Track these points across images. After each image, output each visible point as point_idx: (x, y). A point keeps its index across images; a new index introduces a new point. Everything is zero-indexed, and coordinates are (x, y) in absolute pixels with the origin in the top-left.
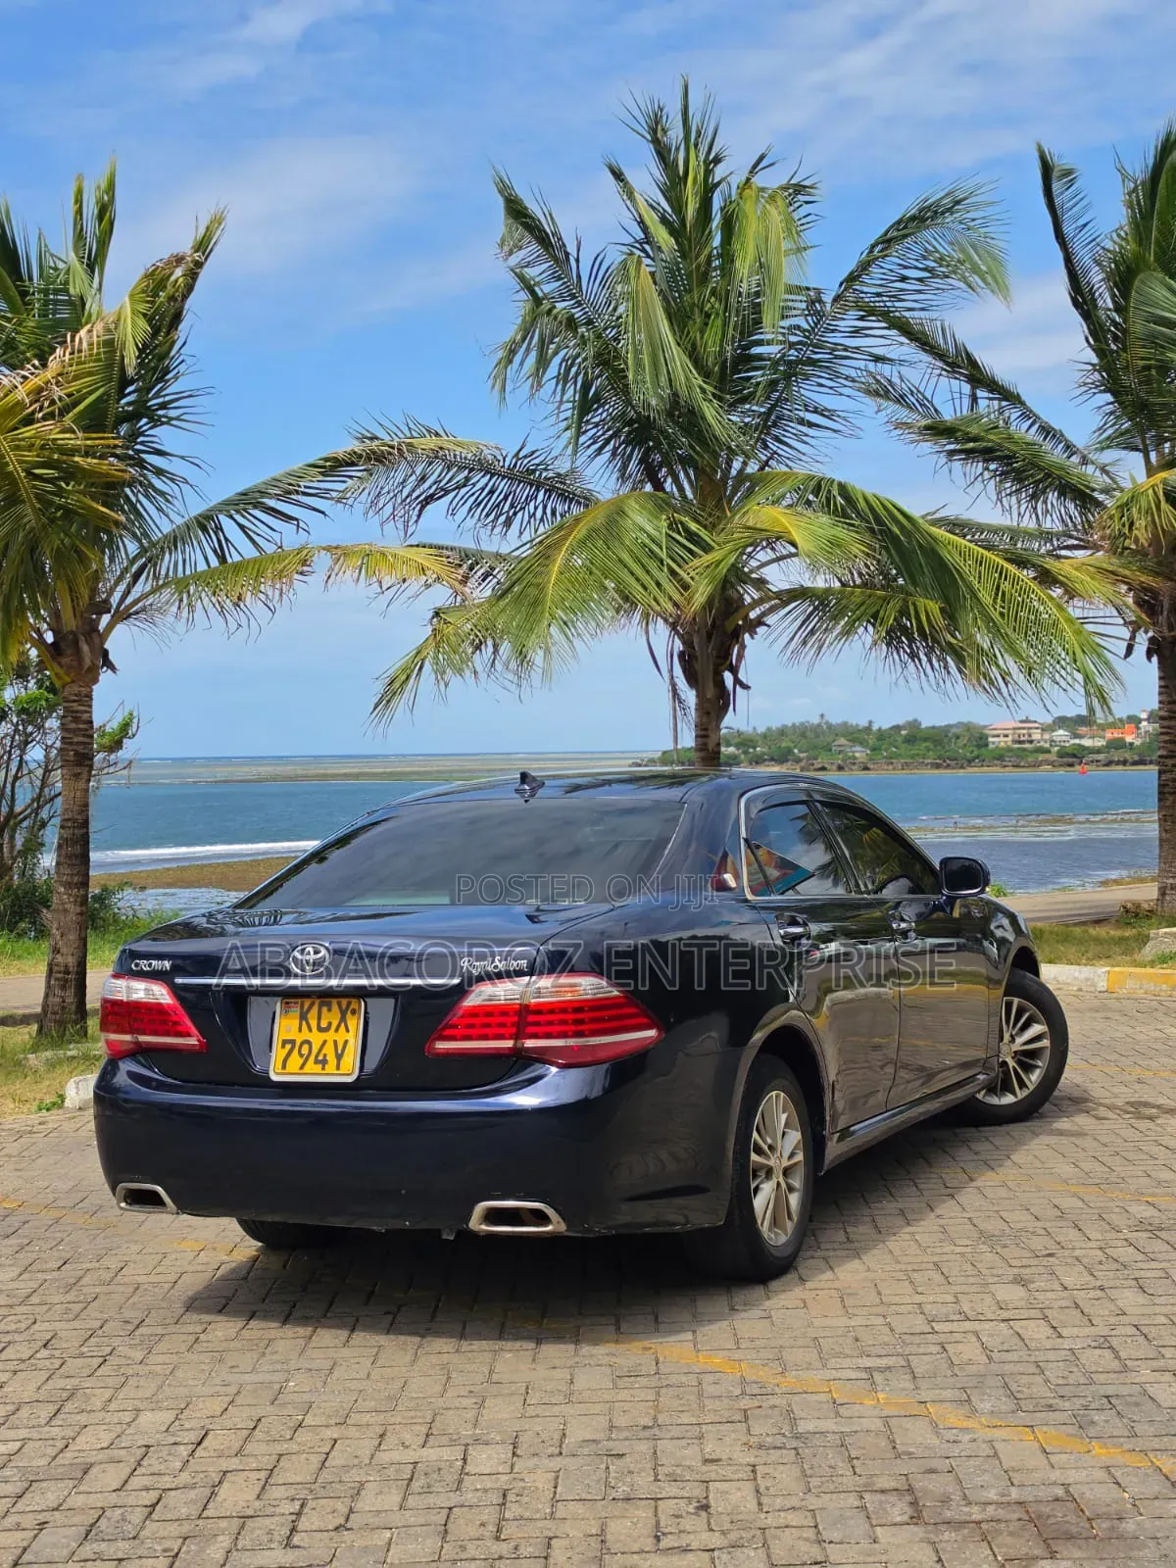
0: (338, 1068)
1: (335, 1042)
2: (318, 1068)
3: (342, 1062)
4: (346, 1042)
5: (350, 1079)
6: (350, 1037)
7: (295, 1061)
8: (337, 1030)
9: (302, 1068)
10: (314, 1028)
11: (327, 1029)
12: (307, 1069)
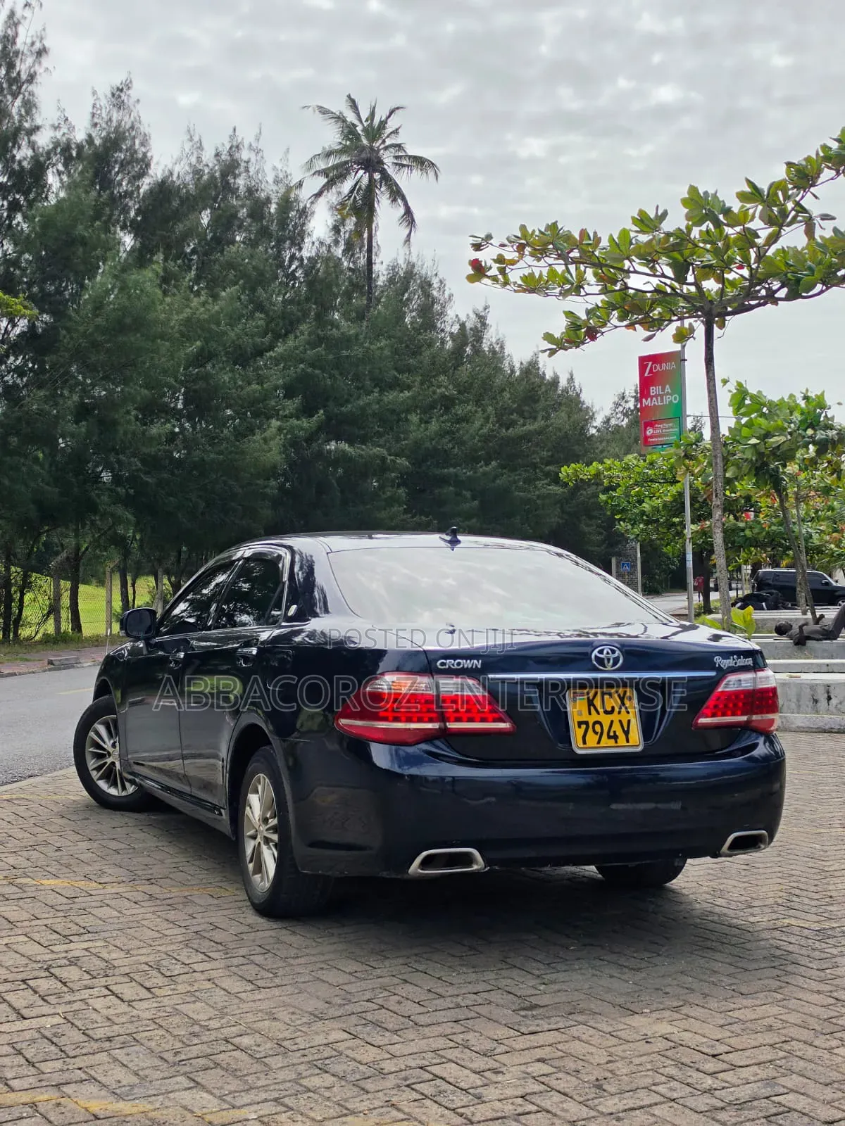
0: (628, 741)
1: (620, 721)
2: (612, 742)
3: (629, 736)
4: (629, 721)
5: (640, 749)
6: (631, 716)
7: (592, 739)
8: (619, 713)
9: (599, 742)
10: (601, 710)
11: (612, 712)
12: (602, 744)
